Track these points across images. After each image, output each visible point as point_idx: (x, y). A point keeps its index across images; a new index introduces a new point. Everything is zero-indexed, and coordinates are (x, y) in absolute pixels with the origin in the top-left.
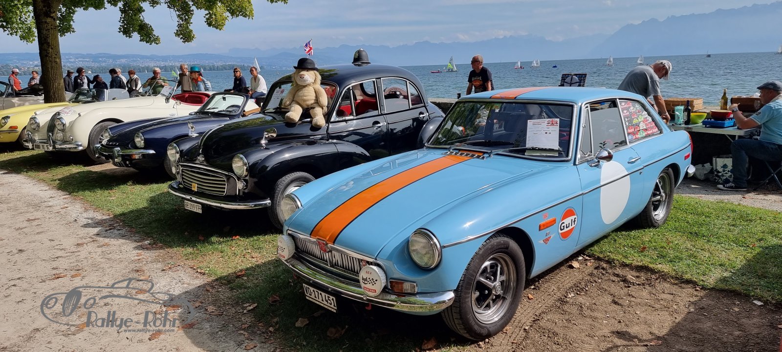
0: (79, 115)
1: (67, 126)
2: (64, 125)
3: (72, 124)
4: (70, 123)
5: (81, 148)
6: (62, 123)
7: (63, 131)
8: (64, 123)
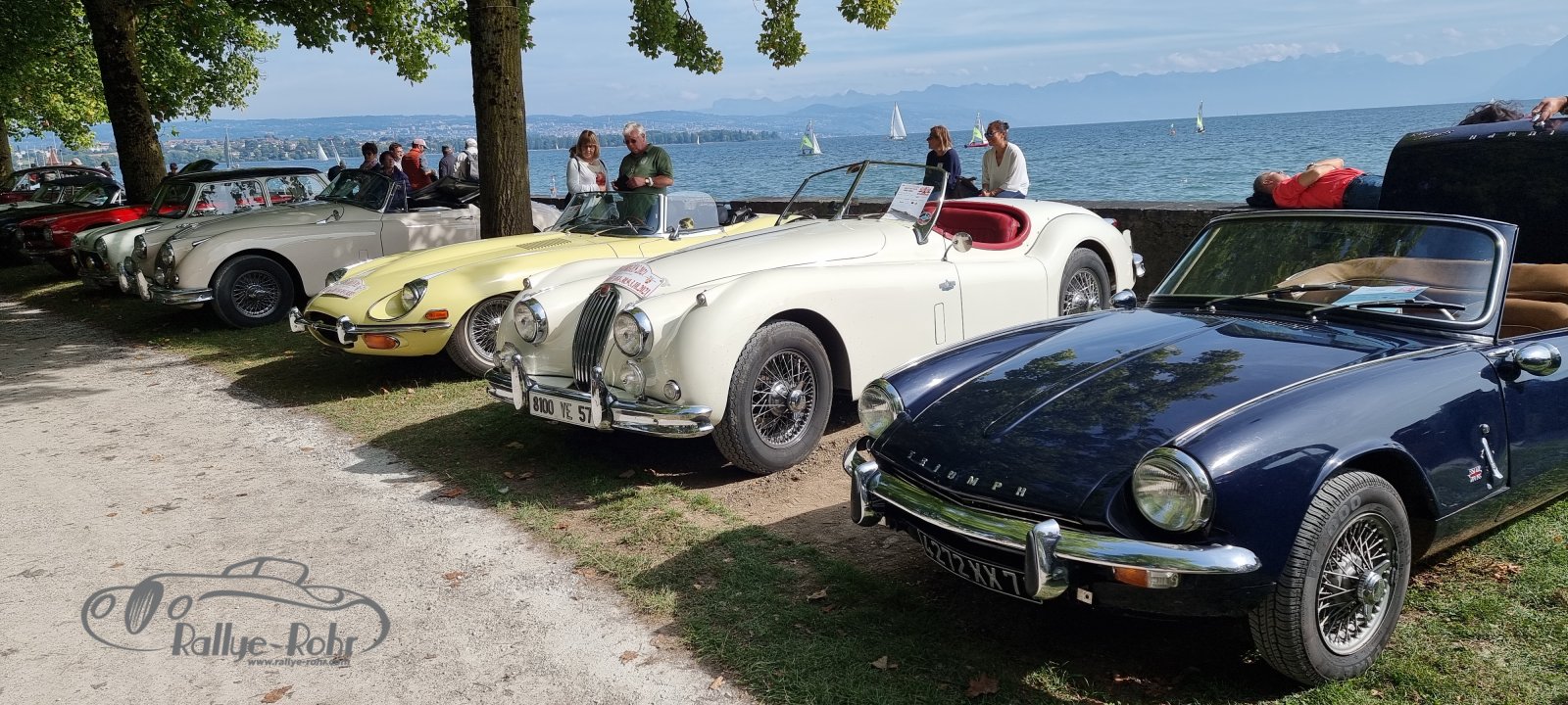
0: (701, 301)
1: (656, 340)
2: (646, 336)
3: (679, 330)
4: (669, 328)
5: (708, 428)
6: (641, 330)
7: (638, 356)
8: (648, 329)
